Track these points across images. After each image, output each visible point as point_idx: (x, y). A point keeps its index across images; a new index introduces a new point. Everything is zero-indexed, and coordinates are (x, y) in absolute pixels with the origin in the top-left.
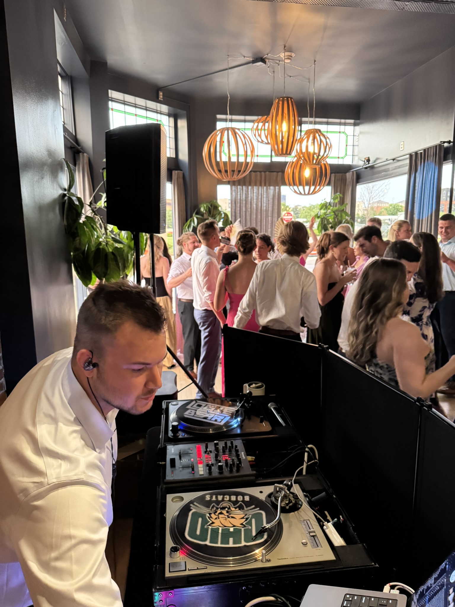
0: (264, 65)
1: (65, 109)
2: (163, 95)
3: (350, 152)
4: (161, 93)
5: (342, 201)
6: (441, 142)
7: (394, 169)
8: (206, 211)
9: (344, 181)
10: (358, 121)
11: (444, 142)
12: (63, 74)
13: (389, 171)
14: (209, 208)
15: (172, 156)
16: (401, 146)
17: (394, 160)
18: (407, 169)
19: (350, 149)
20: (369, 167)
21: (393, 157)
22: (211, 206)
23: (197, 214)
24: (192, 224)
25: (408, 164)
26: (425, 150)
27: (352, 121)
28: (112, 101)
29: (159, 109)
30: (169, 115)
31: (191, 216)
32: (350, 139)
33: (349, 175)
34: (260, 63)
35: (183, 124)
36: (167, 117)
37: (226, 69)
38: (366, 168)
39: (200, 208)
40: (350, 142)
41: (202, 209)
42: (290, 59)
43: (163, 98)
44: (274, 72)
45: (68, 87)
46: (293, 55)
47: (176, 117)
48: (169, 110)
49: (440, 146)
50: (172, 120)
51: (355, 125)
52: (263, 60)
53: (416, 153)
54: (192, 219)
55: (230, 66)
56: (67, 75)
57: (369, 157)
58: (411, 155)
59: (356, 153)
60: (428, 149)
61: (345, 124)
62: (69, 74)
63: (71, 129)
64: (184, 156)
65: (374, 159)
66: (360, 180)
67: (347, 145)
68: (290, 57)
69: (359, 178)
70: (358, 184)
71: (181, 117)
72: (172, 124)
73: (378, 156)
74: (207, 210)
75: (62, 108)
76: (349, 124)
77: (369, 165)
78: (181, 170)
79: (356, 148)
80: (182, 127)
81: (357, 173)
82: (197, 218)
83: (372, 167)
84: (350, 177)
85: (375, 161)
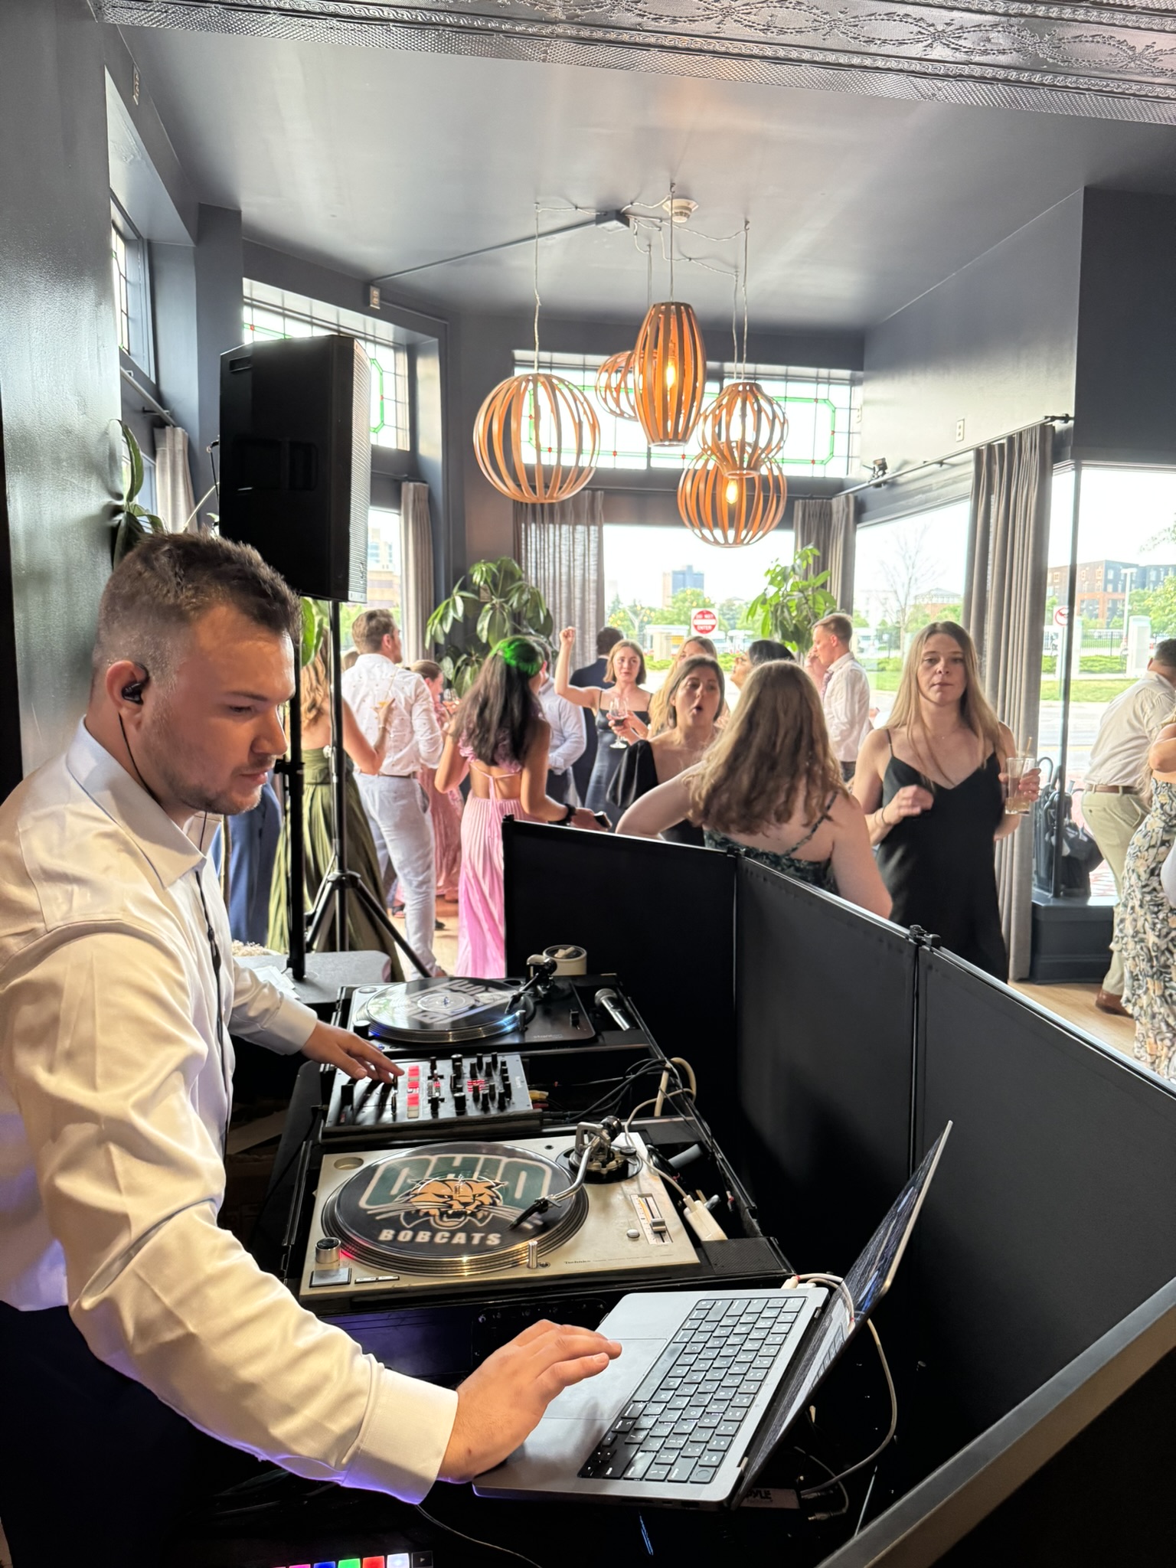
0: (625, 228)
1: (134, 321)
2: (382, 298)
3: (841, 448)
4: (375, 293)
5: (821, 564)
6: (1046, 417)
7: (942, 487)
8: (486, 582)
9: (824, 519)
10: (860, 374)
11: (1054, 418)
12: (131, 235)
13: (930, 490)
14: (494, 575)
15: (401, 447)
16: (958, 431)
17: (941, 463)
18: (968, 485)
19: (841, 440)
20: (885, 482)
21: (938, 458)
22: (499, 570)
23: (463, 588)
24: (451, 614)
25: (973, 475)
26: (1011, 439)
27: (845, 373)
28: (252, 306)
29: (370, 331)
30: (396, 347)
31: (448, 594)
32: (842, 416)
33: (838, 503)
34: (615, 224)
35: (429, 369)
36: (391, 352)
37: (533, 237)
38: (878, 485)
39: (472, 576)
40: (842, 426)
41: (477, 578)
42: (686, 215)
43: (381, 305)
44: (650, 246)
45: (141, 267)
46: (693, 206)
47: (412, 353)
48: (395, 334)
49: (1044, 429)
50: (403, 359)
51: (853, 382)
52: (623, 217)
53: (990, 447)
54: (450, 600)
55: (542, 230)
56: (139, 237)
57: (884, 459)
58: (978, 452)
59: (855, 452)
60: (1020, 434)
61: (829, 381)
62: (145, 237)
63: (146, 367)
64: (431, 448)
65: (897, 465)
66: (865, 515)
67: (833, 432)
68: (685, 212)
69: (860, 511)
70: (859, 526)
71: (426, 352)
72: (403, 369)
73: (907, 457)
74: (489, 580)
75: (125, 317)
76: (840, 381)
77: (885, 477)
78: (425, 482)
79: (855, 438)
80: (429, 377)
81: (856, 498)
82: (462, 597)
83: (892, 484)
84: (841, 508)
85: (899, 469)
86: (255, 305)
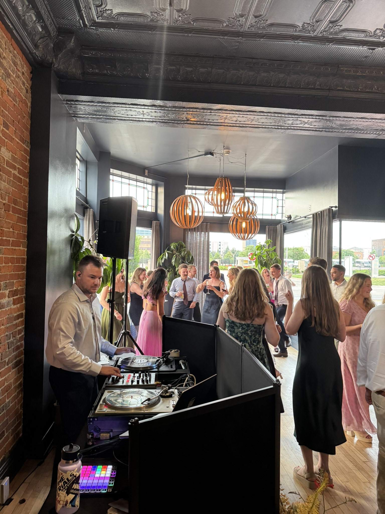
0: (212, 156)
1: (81, 181)
2: (148, 173)
3: (280, 211)
4: (147, 171)
5: (274, 244)
6: (330, 207)
7: (306, 224)
8: (174, 248)
9: (275, 231)
10: (285, 190)
11: (332, 207)
12: (81, 159)
13: (303, 225)
14: (177, 247)
15: (153, 211)
16: (309, 208)
18: (311, 224)
19: (280, 209)
20: (291, 222)
21: (304, 216)
22: (179, 245)
23: (168, 250)
24: (164, 257)
25: (312, 221)
26: (321, 212)
27: (281, 190)
28: (113, 175)
29: (145, 181)
30: (152, 185)
31: (164, 252)
32: (280, 202)
33: (278, 227)
34: (209, 156)
35: (161, 190)
36: (151, 186)
37: (187, 158)
38: (289, 222)
39: (171, 246)
40: (280, 204)
41: (172, 247)
42: (228, 153)
43: (148, 174)
44: (220, 160)
45: (84, 167)
46: (230, 151)
47: (157, 187)
48: (152, 181)
49: (330, 210)
50: (154, 188)
51: (283, 193)
52: (212, 154)
53: (316, 214)
55: (190, 157)
56: (84, 160)
57: (290, 215)
58: (313, 215)
59: (284, 212)
60: (324, 211)
61: (276, 192)
62: (85, 160)
63: (83, 193)
64: (161, 211)
65: (294, 217)
66: (286, 231)
67: (278, 207)
69: (285, 229)
70: (285, 233)
71: (161, 186)
72: (154, 190)
73: (297, 214)
75: (78, 180)
76: (280, 192)
77: (291, 220)
78: (159, 221)
79: (284, 208)
80: (161, 192)
81: (284, 226)
82: (168, 253)
83: (293, 222)
86: (114, 175)
